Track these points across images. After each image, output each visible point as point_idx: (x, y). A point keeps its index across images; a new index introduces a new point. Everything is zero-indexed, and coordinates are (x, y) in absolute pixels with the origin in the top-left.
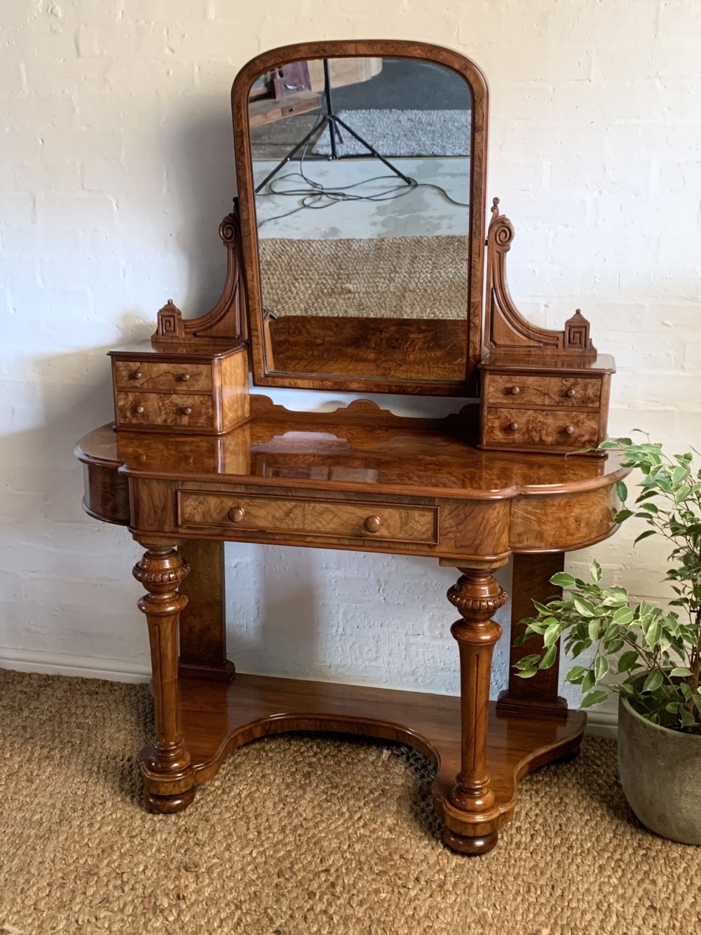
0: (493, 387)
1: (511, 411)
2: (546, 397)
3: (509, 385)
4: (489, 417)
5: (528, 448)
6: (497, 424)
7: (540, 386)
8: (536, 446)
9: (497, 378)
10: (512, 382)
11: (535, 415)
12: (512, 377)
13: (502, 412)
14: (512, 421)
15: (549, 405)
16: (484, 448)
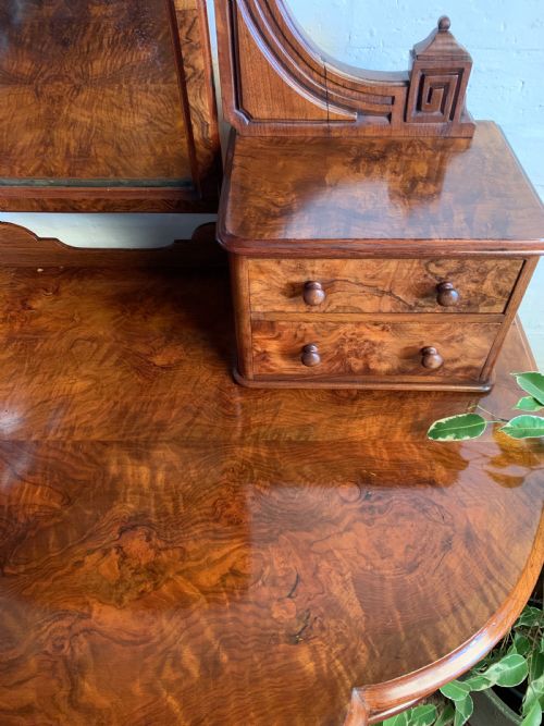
0: (261, 282)
1: (305, 326)
2: (387, 298)
3: (299, 278)
4: (257, 336)
5: (341, 382)
6: (273, 347)
7: (373, 278)
8: (356, 378)
9: (269, 264)
10: (306, 272)
11: (357, 331)
12: (308, 263)
13: (284, 327)
14: (307, 341)
15: (391, 313)
16: (252, 385)
